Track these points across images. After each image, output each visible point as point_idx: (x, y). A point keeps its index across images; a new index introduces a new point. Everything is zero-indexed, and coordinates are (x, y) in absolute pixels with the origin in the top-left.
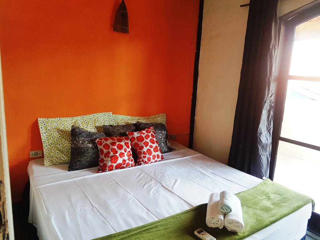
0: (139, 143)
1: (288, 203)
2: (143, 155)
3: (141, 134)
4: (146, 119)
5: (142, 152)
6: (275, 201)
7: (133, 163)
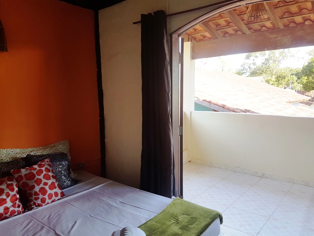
0: (29, 182)
1: (197, 223)
2: (34, 197)
3: (31, 170)
4: (42, 150)
5: (33, 193)
6: (183, 224)
7: (20, 209)
